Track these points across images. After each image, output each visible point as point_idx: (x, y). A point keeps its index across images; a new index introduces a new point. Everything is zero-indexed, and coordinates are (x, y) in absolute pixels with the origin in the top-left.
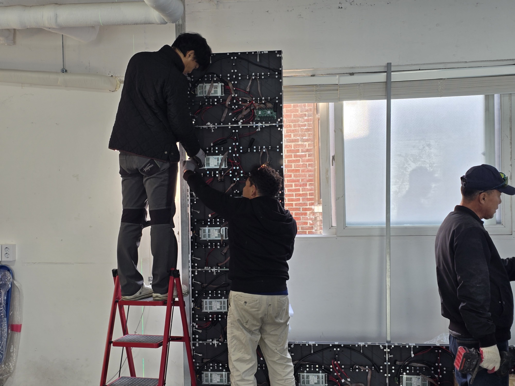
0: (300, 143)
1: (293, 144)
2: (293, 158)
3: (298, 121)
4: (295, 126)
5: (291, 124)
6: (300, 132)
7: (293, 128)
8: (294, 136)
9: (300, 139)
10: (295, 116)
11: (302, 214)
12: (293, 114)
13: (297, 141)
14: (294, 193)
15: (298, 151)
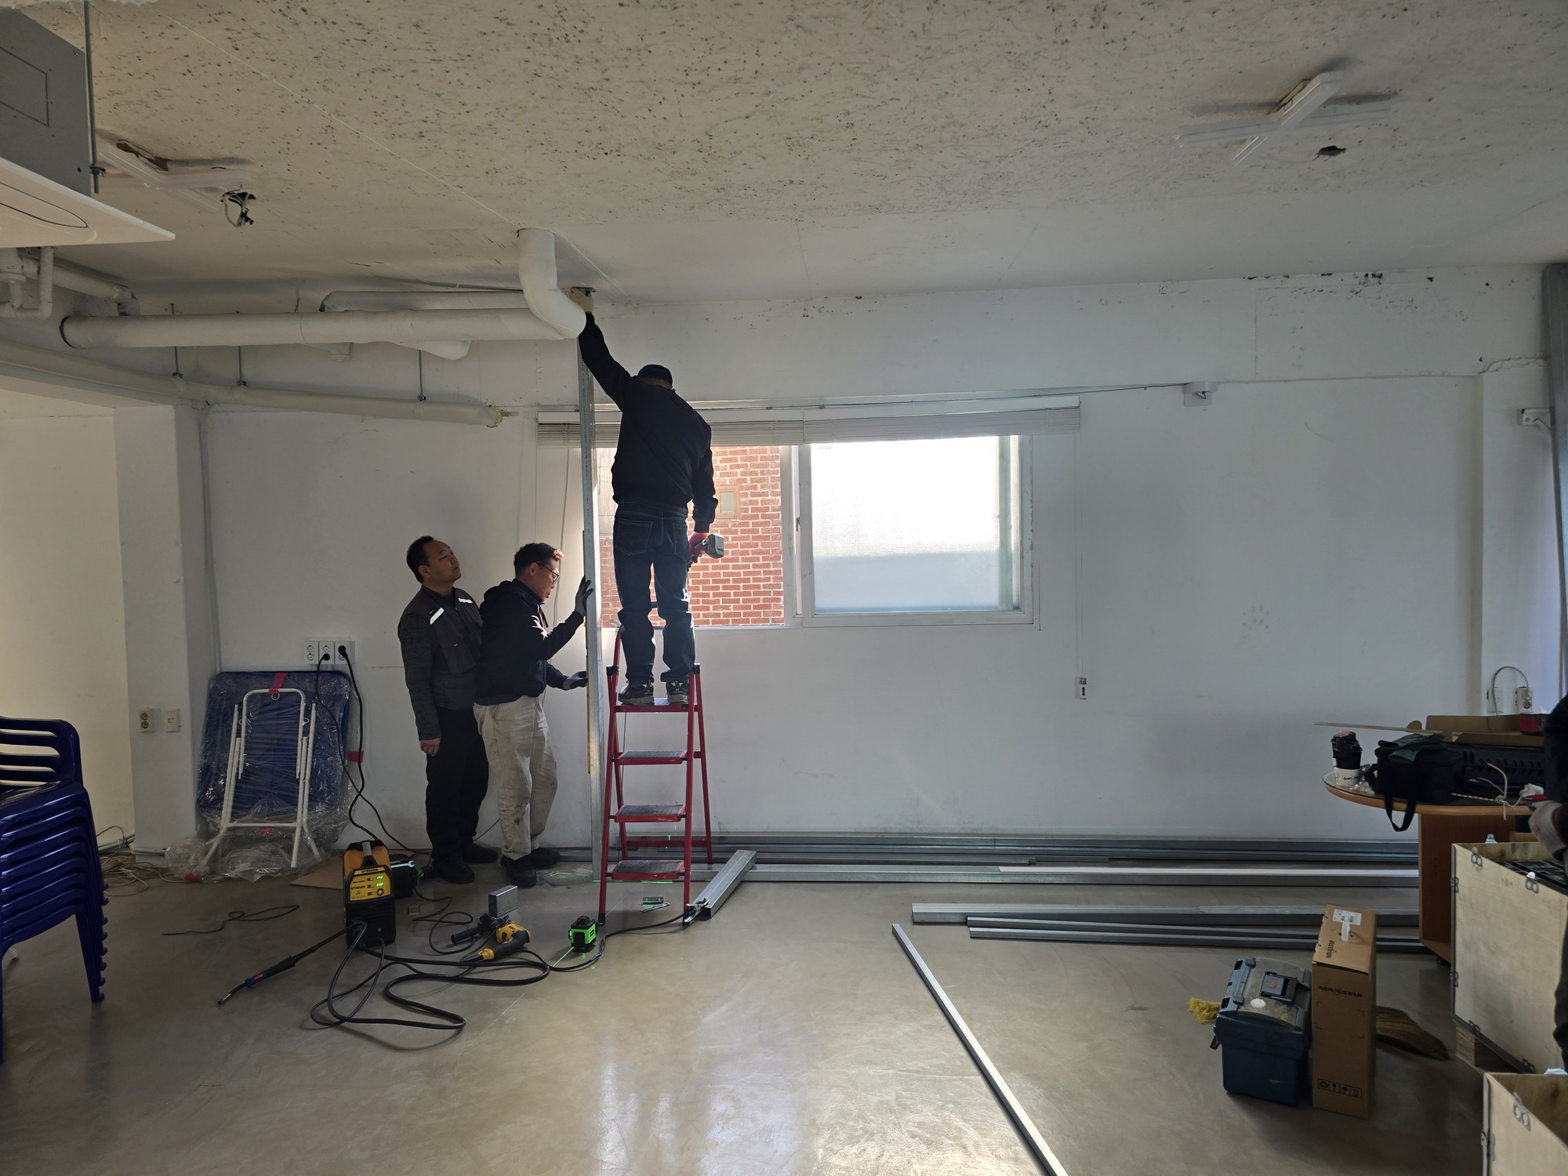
0: (770, 497)
1: (759, 499)
2: (760, 520)
3: (766, 466)
4: (762, 473)
5: (756, 469)
6: (770, 482)
7: (760, 476)
8: (762, 487)
9: (770, 492)
10: (763, 458)
11: (773, 600)
12: (759, 455)
13: (765, 494)
14: (762, 570)
15: (767, 509)
